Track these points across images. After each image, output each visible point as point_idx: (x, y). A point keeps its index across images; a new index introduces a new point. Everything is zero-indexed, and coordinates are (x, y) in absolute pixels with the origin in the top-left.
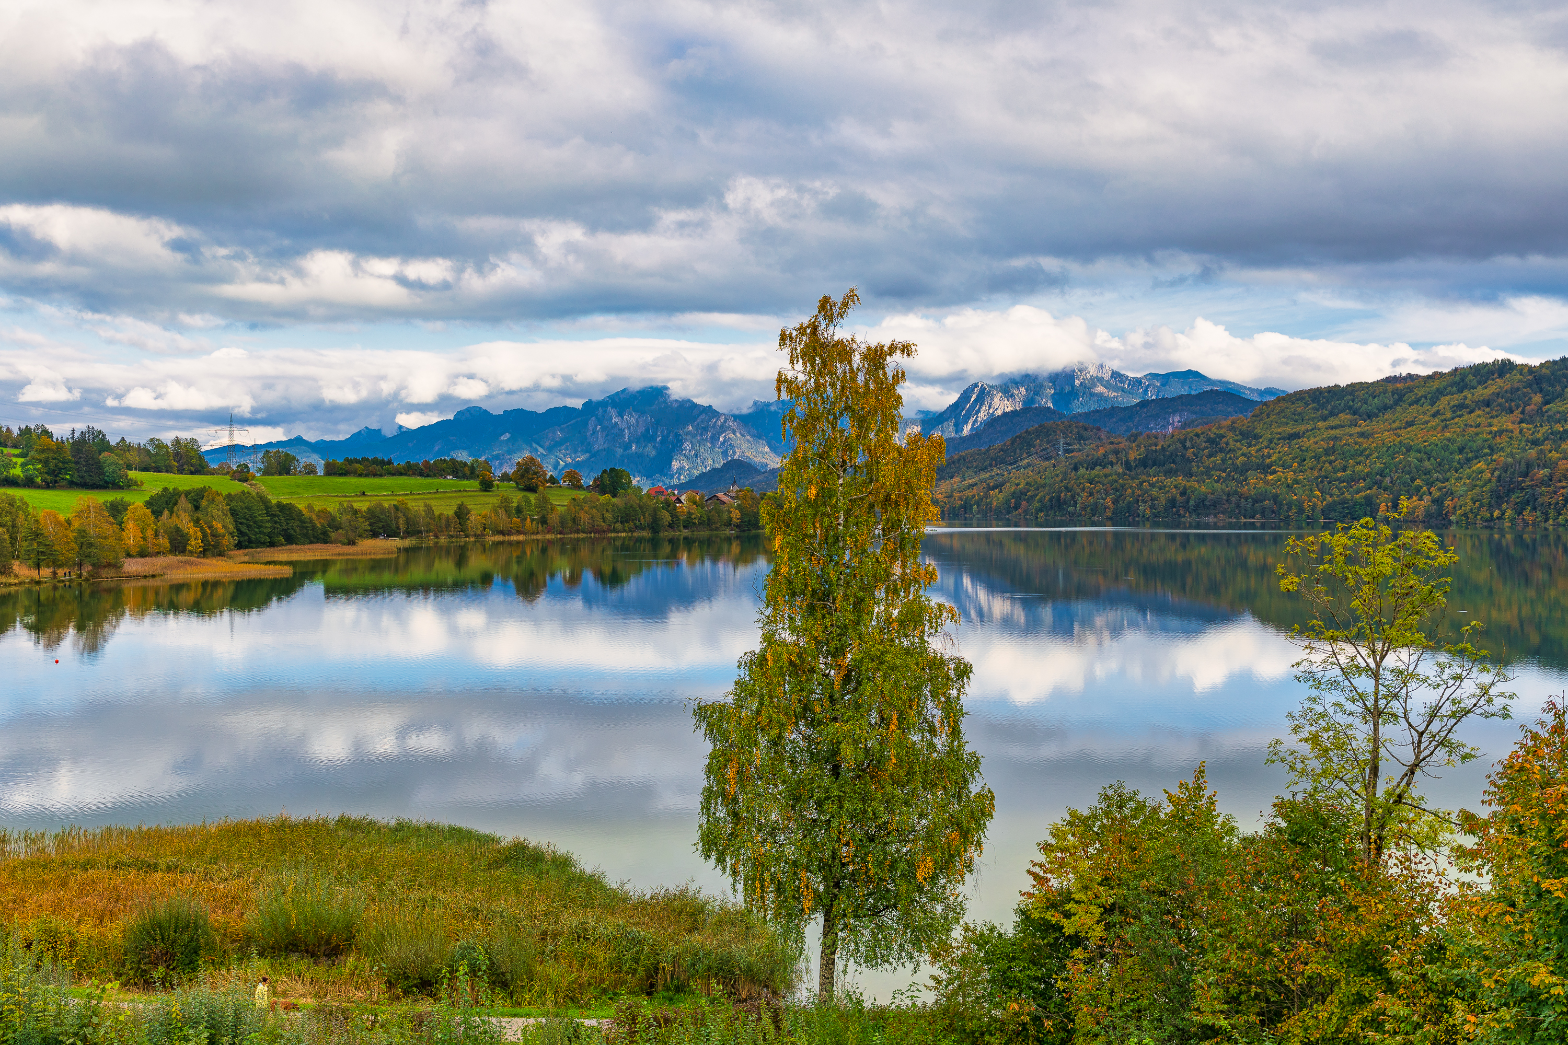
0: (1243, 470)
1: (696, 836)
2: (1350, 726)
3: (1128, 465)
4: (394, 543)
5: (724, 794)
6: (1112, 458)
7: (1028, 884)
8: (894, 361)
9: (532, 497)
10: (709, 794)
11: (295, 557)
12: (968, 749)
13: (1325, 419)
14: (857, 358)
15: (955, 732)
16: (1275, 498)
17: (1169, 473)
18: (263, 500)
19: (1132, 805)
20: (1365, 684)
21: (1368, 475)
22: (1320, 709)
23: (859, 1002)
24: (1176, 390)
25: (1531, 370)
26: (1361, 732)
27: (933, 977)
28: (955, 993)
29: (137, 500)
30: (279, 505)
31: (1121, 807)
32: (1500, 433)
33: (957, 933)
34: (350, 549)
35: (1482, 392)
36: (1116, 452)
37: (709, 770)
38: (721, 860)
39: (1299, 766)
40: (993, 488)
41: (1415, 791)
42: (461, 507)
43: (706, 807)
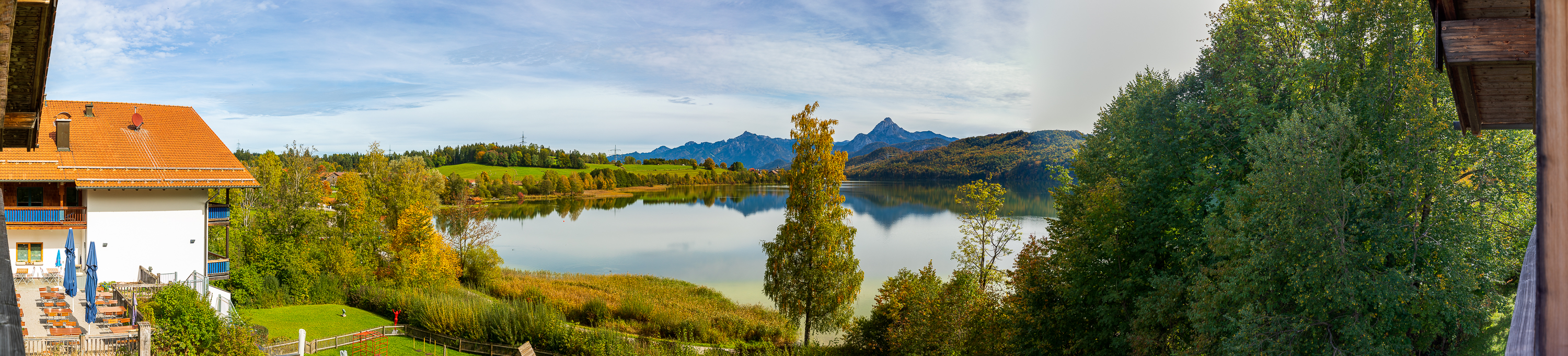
0: (946, 163)
1: (763, 288)
2: (976, 246)
3: (909, 162)
4: (665, 186)
5: (772, 273)
6: (904, 159)
7: (875, 303)
8: (830, 127)
9: (710, 171)
10: (767, 274)
11: (634, 191)
12: (855, 258)
13: (970, 147)
14: (818, 125)
15: (851, 252)
16: (955, 173)
17: (923, 164)
18: (625, 172)
19: (909, 275)
20: (980, 232)
21: (983, 165)
22: (967, 241)
23: (818, 345)
24: (925, 137)
25: (1028, 134)
26: (979, 247)
27: (843, 335)
28: (851, 340)
29: (588, 172)
30: (629, 174)
31: (905, 276)
32: (1020, 153)
33: (851, 321)
34: (651, 188)
35: (1015, 140)
36: (906, 157)
37: (768, 265)
38: (771, 296)
39: (961, 259)
40: (866, 169)
41: (995, 265)
42: (687, 175)
43: (766, 278)
